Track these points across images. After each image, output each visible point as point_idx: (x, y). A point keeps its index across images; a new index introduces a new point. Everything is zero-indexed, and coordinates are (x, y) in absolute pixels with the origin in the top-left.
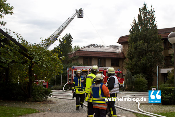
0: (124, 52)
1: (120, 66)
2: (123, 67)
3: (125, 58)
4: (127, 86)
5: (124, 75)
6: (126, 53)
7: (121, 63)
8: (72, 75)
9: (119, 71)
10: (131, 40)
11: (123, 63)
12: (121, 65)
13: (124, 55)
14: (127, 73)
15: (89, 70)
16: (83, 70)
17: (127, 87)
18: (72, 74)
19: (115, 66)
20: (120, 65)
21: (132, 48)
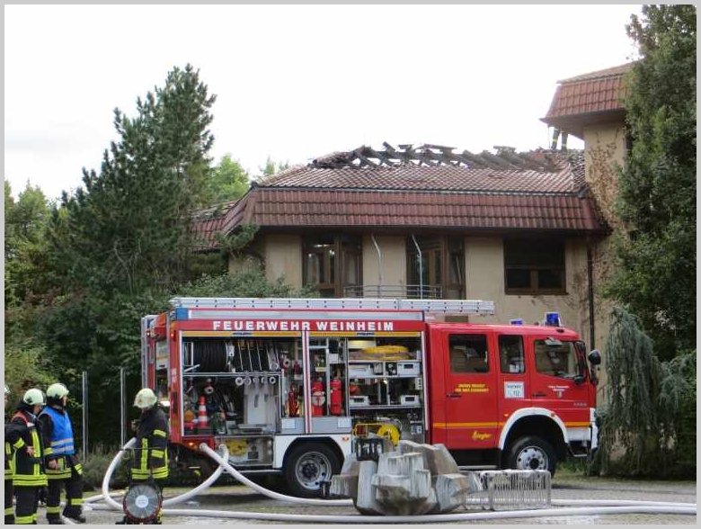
0: (596, 190)
1: (569, 289)
2: (591, 297)
3: (602, 231)
4: (624, 440)
5: (596, 360)
6: (610, 192)
7: (574, 266)
8: (174, 371)
9: (552, 330)
10: (644, 94)
11: (590, 270)
12: (578, 278)
13: (594, 208)
14: (622, 336)
15: (306, 325)
16: (260, 325)
17: (618, 451)
18: (174, 363)
19: (535, 294)
20: (570, 280)
21: (650, 150)
